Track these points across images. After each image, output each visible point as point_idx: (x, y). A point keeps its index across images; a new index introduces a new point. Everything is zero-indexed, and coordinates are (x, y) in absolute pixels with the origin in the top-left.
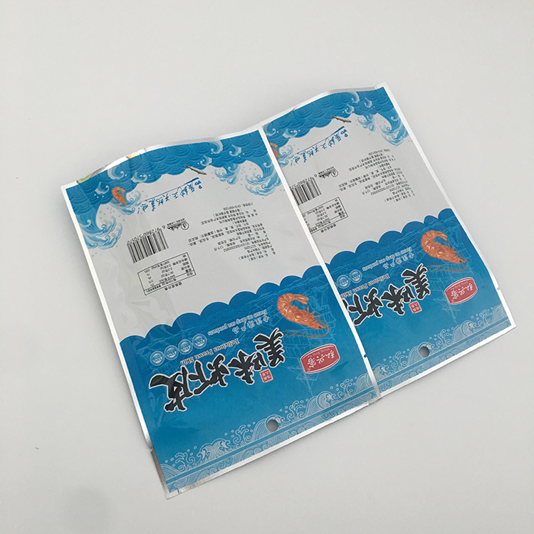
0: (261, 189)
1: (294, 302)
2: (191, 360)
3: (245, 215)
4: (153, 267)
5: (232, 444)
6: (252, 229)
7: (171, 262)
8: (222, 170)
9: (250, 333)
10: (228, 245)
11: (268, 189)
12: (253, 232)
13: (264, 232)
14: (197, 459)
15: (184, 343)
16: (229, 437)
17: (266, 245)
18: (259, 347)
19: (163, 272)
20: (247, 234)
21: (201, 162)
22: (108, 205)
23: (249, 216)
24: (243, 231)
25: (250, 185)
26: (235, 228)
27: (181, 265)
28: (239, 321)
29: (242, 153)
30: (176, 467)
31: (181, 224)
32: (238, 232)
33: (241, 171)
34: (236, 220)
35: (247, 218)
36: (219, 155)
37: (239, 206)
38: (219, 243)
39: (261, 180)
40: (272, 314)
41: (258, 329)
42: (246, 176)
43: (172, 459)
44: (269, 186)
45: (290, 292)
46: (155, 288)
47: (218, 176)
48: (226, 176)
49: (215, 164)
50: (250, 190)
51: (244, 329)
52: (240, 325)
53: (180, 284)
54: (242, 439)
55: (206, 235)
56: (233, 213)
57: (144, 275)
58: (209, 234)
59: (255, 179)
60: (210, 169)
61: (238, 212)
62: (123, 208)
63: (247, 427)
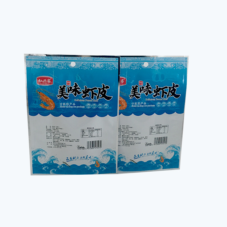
0: (41, 152)
1: (47, 106)
2: (94, 101)
3: (53, 143)
4: (95, 137)
5: (91, 65)
6: (52, 138)
7: (88, 136)
8: (55, 162)
9: (69, 101)
10: (65, 135)
11: (38, 151)
12: (52, 136)
13: (47, 135)
14: (105, 65)
15: (94, 108)
16: (91, 67)
17: (49, 130)
18: (68, 95)
19: (92, 134)
20: (55, 136)
21: (63, 167)
22: (103, 162)
23: (51, 143)
24: (57, 138)
25: (45, 154)
26: (60, 140)
27: (85, 134)
28: (72, 107)
29: (43, 167)
30: (113, 65)
31: (80, 148)
32: (59, 138)
33: (46, 161)
34: (58, 142)
35: (53, 142)
36: (53, 168)
37: (54, 147)
38: (68, 137)
39: (39, 155)
40: (58, 105)
41: (65, 102)
42: (45, 158)
43: (114, 69)
44: (37, 152)
45: (47, 110)
46: (97, 130)
47: (58, 160)
48: (55, 160)
49: (57, 165)
50: (46, 152)
51: (71, 104)
52: (72, 105)
53: (88, 128)
54: (86, 65)
55: (72, 141)
56: (58, 145)
57: (100, 135)
58: (71, 141)
59: (42, 156)
60: (60, 163)
61: (56, 145)
62: (98, 160)
63: (83, 68)
